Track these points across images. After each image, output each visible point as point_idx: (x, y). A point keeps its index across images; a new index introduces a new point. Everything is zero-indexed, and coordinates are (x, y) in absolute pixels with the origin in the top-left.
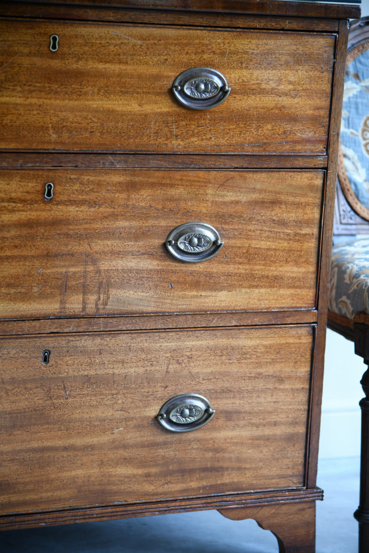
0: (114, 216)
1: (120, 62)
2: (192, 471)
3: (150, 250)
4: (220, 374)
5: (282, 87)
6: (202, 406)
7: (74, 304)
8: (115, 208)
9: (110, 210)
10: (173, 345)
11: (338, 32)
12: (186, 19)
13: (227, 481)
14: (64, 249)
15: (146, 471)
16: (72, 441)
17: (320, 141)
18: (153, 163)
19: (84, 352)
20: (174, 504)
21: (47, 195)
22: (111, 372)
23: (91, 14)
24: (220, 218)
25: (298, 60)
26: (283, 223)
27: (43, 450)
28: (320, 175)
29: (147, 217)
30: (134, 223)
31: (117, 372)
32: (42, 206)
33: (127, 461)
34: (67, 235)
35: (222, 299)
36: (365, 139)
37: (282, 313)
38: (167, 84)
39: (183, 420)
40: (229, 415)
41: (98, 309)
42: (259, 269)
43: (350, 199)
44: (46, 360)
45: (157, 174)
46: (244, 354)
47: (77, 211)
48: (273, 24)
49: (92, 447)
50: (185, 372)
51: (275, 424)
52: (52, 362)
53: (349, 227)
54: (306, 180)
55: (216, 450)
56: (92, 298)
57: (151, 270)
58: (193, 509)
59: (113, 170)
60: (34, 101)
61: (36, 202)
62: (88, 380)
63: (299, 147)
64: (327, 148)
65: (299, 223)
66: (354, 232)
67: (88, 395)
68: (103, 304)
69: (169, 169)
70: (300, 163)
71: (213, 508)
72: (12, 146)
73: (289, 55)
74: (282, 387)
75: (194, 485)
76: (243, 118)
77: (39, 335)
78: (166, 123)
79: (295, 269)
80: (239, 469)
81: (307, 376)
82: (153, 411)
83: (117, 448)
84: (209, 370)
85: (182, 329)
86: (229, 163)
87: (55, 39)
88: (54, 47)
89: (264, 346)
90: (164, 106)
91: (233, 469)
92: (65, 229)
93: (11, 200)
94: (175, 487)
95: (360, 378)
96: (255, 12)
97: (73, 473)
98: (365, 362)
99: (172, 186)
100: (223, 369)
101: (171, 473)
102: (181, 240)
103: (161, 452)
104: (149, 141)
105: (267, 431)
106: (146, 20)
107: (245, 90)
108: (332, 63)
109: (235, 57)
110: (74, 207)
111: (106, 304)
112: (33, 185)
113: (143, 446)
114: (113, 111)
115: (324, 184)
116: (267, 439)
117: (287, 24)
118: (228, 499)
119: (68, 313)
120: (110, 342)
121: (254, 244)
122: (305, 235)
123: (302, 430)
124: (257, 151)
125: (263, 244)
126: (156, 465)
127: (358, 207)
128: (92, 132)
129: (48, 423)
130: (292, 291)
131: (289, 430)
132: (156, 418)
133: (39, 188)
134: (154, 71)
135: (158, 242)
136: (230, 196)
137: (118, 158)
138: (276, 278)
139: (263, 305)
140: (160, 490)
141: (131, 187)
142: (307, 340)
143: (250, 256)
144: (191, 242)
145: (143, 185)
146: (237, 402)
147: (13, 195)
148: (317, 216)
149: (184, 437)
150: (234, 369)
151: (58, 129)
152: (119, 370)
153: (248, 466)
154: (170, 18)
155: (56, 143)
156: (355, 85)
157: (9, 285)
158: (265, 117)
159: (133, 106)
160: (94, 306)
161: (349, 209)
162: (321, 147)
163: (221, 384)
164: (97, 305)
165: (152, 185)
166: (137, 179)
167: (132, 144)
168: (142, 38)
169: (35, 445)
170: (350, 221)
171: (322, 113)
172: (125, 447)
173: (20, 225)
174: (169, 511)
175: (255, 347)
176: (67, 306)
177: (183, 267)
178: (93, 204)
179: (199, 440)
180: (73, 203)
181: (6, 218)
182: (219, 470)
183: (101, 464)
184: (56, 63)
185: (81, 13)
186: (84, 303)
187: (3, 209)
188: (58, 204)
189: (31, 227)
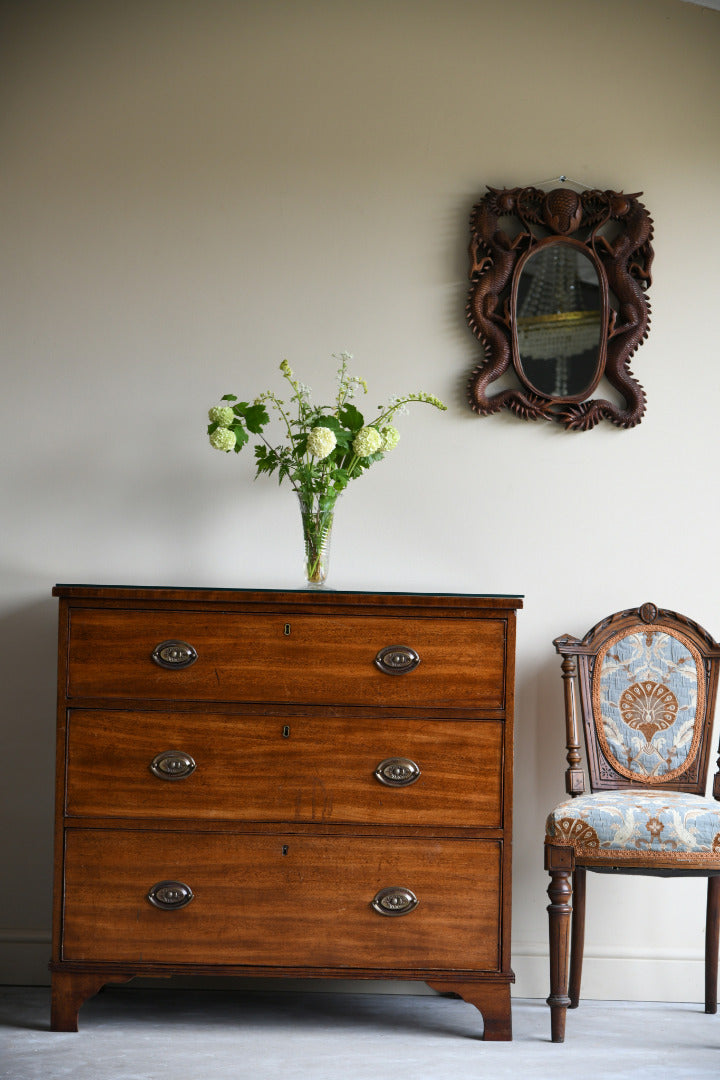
0: (336, 751)
1: (336, 642)
2: (402, 948)
3: (363, 777)
4: (422, 873)
5: (463, 659)
6: (409, 898)
7: (306, 813)
8: (336, 745)
9: (332, 746)
10: (383, 848)
11: (507, 619)
12: (386, 612)
13: (431, 959)
14: (298, 773)
15: (364, 944)
16: (306, 915)
17: (497, 699)
18: (364, 713)
19: (314, 849)
20: (386, 972)
21: (285, 734)
22: (335, 865)
23: (314, 609)
24: (420, 754)
26: (470, 760)
27: (284, 919)
29: (361, 752)
30: (351, 757)
31: (339, 865)
32: (281, 742)
33: (349, 934)
34: (300, 763)
35: (422, 816)
36: (622, 709)
37: (473, 829)
38: (372, 656)
39: (392, 907)
40: (431, 907)
41: (324, 818)
42: (451, 795)
43: (610, 759)
44: (285, 852)
45: (368, 721)
46: (441, 859)
47: (307, 746)
49: (322, 921)
50: (394, 870)
51: (471, 917)
52: (289, 854)
53: (609, 783)
55: (423, 933)
56: (320, 810)
57: (365, 792)
59: (333, 717)
60: (274, 668)
61: (277, 739)
62: (317, 869)
64: (503, 705)
65: (484, 761)
67: (317, 881)
68: (328, 814)
69: (376, 718)
70: (482, 715)
71: (420, 979)
72: (259, 699)
73: (467, 636)
74: (475, 888)
75: (404, 959)
76: (434, 681)
77: (281, 835)
78: (372, 684)
79: (482, 797)
80: (442, 950)
81: (497, 880)
82: (368, 898)
83: (341, 923)
84: (414, 869)
85: (391, 837)
86: (424, 714)
87: (288, 627)
88: (287, 632)
89: (460, 855)
90: (369, 672)
91: (437, 950)
92: (298, 759)
93: (259, 737)
94: (388, 960)
95: (547, 888)
96: (436, 606)
97: (307, 940)
98: (550, 875)
99: (380, 730)
100: (425, 869)
101: (385, 948)
102: (386, 770)
103: (376, 930)
104: (359, 697)
105: (465, 922)
106: (355, 613)
107: (432, 661)
109: (424, 638)
110: (305, 743)
111: (330, 815)
112: (274, 727)
113: (361, 923)
114: (331, 675)
115: (503, 732)
116: (465, 929)
117: (465, 614)
118: (432, 974)
119: (302, 819)
120: (332, 843)
121: (448, 776)
122: (489, 770)
123: (494, 923)
124: (445, 706)
125: (455, 776)
126: (373, 940)
128: (316, 690)
129: (287, 900)
130: (480, 813)
131: (485, 923)
132: (371, 903)
133: (279, 729)
134: (363, 647)
135: (369, 771)
136: (424, 738)
137: (337, 709)
138: (466, 802)
139: (457, 822)
140: (376, 960)
141: (348, 730)
142: (495, 852)
143: (444, 785)
144: (394, 772)
145: (357, 729)
146: (438, 897)
147: (260, 733)
148: (498, 755)
149: (394, 920)
150: (434, 870)
151: (291, 688)
152: (341, 864)
153: (449, 949)
154: (373, 611)
155: (290, 697)
156: (615, 665)
157: (257, 797)
158: (451, 680)
159: (347, 672)
160: (321, 815)
162: (498, 703)
163: (424, 881)
165: (364, 729)
166: (352, 725)
167: (347, 699)
168: (353, 626)
169: (278, 915)
170: (610, 778)
171: (498, 678)
172: (347, 923)
173: (266, 754)
175: (451, 855)
176: (301, 814)
177: (387, 790)
178: (319, 741)
179: (406, 924)
180: (304, 740)
181: (255, 749)
182: (424, 950)
183: (329, 935)
184: (289, 643)
185: (307, 609)
186: (314, 812)
187: (253, 743)
188: (293, 740)
189: (273, 756)
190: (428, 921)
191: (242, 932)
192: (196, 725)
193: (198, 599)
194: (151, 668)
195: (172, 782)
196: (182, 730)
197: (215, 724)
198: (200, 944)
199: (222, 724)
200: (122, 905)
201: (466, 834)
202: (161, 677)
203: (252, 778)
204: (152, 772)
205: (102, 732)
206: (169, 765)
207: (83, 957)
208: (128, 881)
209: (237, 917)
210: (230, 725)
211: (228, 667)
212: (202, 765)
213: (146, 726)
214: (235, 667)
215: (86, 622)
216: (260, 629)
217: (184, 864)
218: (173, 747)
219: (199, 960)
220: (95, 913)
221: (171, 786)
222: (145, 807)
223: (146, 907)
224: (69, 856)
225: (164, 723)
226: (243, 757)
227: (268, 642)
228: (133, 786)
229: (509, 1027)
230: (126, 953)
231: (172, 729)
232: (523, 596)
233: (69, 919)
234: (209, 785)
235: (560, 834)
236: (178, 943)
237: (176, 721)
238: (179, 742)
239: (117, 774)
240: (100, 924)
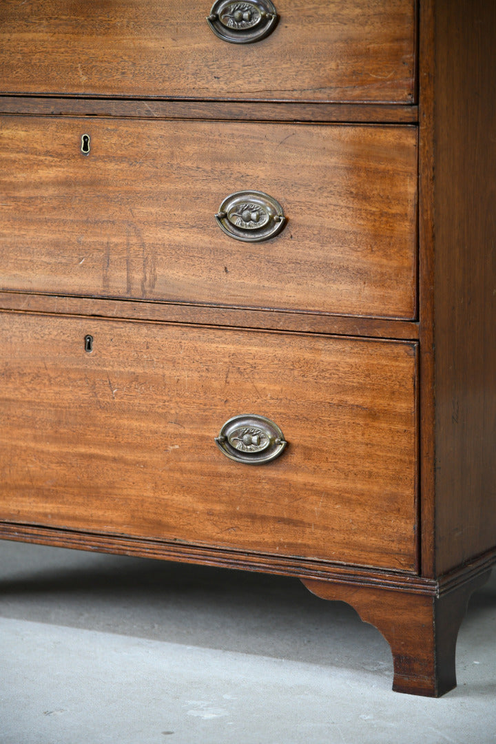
0: (158, 178)
2: (264, 519)
3: (200, 223)
7: (119, 281)
8: (157, 168)
9: (152, 170)
10: (231, 348)
13: (310, 542)
14: (104, 216)
15: (209, 506)
17: (403, 85)
19: (130, 343)
21: (84, 148)
22: (160, 372)
24: (284, 187)
26: (364, 197)
27: (91, 457)
28: (412, 132)
29: (195, 180)
30: (180, 188)
31: (167, 373)
32: (79, 161)
33: (185, 489)
34: (107, 198)
35: (291, 294)
37: (370, 322)
39: (246, 448)
40: (307, 452)
41: (144, 292)
42: (335, 257)
45: (204, 126)
46: (322, 371)
47: (117, 169)
49: (145, 465)
50: (249, 386)
51: (371, 475)
52: (95, 350)
54: (392, 139)
55: (293, 497)
56: (137, 276)
57: (202, 249)
59: (150, 120)
61: (72, 157)
62: (135, 378)
63: (374, 93)
64: (417, 96)
65: (387, 199)
67: (136, 397)
68: (150, 286)
70: (381, 115)
72: (41, 89)
74: (376, 424)
75: (268, 538)
76: (298, 53)
77: (81, 317)
78: (206, 62)
79: (385, 262)
80: (325, 528)
83: (172, 470)
84: (278, 387)
89: (349, 365)
91: (317, 526)
92: (103, 191)
93: (48, 153)
97: (125, 492)
101: (240, 516)
103: (225, 486)
104: (187, 85)
105: (360, 484)
107: (299, 17)
110: (113, 164)
111: (153, 287)
112: (72, 137)
113: (202, 473)
115: (417, 146)
116: (361, 494)
118: (307, 565)
119: (111, 292)
121: (328, 223)
122: (394, 215)
124: (319, 98)
125: (340, 225)
126: (220, 502)
128: (123, 73)
130: (382, 292)
133: (75, 140)
136: (293, 158)
137: (154, 105)
138: (358, 272)
139: (345, 308)
141: (175, 142)
142: (406, 363)
143: (323, 239)
145: (187, 141)
146: (318, 436)
147: (50, 147)
149: (253, 471)
151: (87, 69)
152: (170, 372)
153: (336, 527)
155: (86, 86)
157: (49, 254)
158: (326, 52)
160: (140, 287)
162: (406, 93)
163: (294, 408)
164: (143, 286)
165: (199, 141)
166: (181, 133)
167: (168, 88)
169: (83, 449)
171: (404, 45)
172: (182, 471)
175: (336, 365)
176: (111, 284)
177: (240, 248)
179: (270, 480)
180: (111, 158)
181: (43, 173)
182: (297, 525)
186: (129, 281)
187: (40, 164)
188: (97, 159)
189: (70, 186)
190: (302, 477)
201: (361, 329)
203: (39, 222)
226: (26, 186)
229: (432, 672)
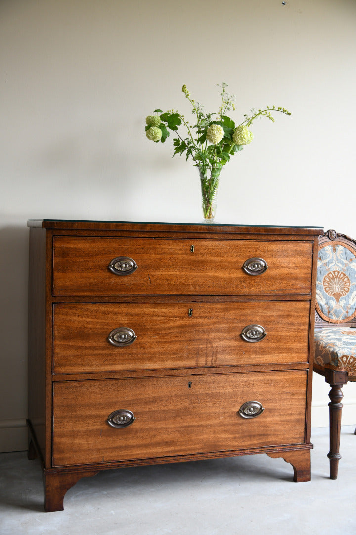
0: (219, 323)
1: (221, 256)
2: (254, 436)
3: (235, 337)
4: (266, 392)
5: (290, 265)
6: (259, 406)
7: (202, 361)
8: (219, 319)
9: (217, 320)
10: (245, 379)
11: (314, 241)
12: (248, 237)
13: (270, 440)
14: (197, 337)
15: (234, 436)
16: (200, 423)
17: (308, 288)
18: (235, 299)
19: (206, 383)
20: (247, 451)
21: (190, 314)
22: (218, 391)
23: (208, 236)
24: (265, 323)
25: (298, 253)
26: (293, 325)
27: (189, 426)
28: (308, 303)
29: (233, 323)
30: (227, 326)
31: (221, 391)
32: (188, 319)
33: (226, 432)
34: (199, 331)
35: (267, 358)
36: (325, 286)
37: (293, 364)
38: (241, 265)
39: (250, 413)
40: (270, 410)
41: (212, 364)
42: (282, 344)
43: (319, 312)
44: (190, 386)
45: (237, 304)
46: (276, 383)
47: (203, 321)
48: (286, 238)
49: (210, 425)
50: (251, 391)
51: (291, 414)
52: (192, 387)
53: (319, 324)
54: (302, 305)
55: (265, 426)
56: (210, 359)
57: (235, 346)
58: (256, 453)
59: (218, 303)
60: (184, 273)
61: (185, 317)
62: (208, 395)
63: (299, 291)
64: (311, 291)
65: (300, 324)
66: (321, 327)
67: (208, 402)
68: (214, 361)
69: (242, 302)
70: (300, 298)
71: (264, 452)
72: (175, 293)
73: (293, 251)
74: (293, 398)
75: (255, 442)
76: (274, 279)
77: (187, 375)
78: (241, 282)
79: (298, 345)
80: (276, 435)
81: (305, 393)
82: (237, 409)
83: (221, 425)
84: (261, 390)
85: (249, 372)
86: (268, 298)
87: (193, 247)
88: (192, 250)
89: (286, 379)
90: (240, 274)
91: (273, 435)
92: (197, 329)
93: (174, 316)
94: (247, 443)
95: (329, 393)
96: (278, 233)
97: (202, 437)
98: (331, 386)
99: (244, 309)
100: (268, 390)
101: (245, 437)
102: (248, 333)
103: (241, 427)
104: (233, 290)
105: (288, 418)
106: (231, 238)
107: (275, 267)
108: (312, 254)
109: (270, 253)
111: (216, 361)
112: (184, 310)
113: (232, 424)
114: (218, 277)
115: (310, 307)
116: (288, 421)
117: (292, 238)
118: (271, 449)
119: (199, 365)
120: (218, 378)
121: (280, 334)
122: (302, 329)
123: (303, 417)
124: (281, 293)
125: (284, 334)
126: (239, 433)
127: (323, 316)
128: (209, 286)
129: (191, 415)
130: (297, 354)
131: (298, 417)
132: (238, 412)
133: (186, 311)
134: (235, 259)
135: (238, 333)
136: (269, 313)
137: (220, 297)
138: (290, 349)
139: (285, 361)
140: (241, 444)
141: (226, 310)
142: (304, 376)
143: (279, 339)
144: (252, 334)
145: (231, 309)
146: (274, 404)
147: (175, 314)
148: (308, 321)
149: (251, 420)
150: (272, 390)
151: (194, 285)
152: (222, 391)
153: (279, 433)
154: (242, 237)
155: (194, 291)
157: (174, 354)
158: (283, 278)
159: (226, 275)
160: (210, 362)
161: (319, 317)
162: (308, 291)
163: (266, 397)
164: (212, 361)
165: (235, 309)
166: (228, 306)
167: (226, 291)
168: (230, 245)
169: (185, 424)
170: (320, 322)
171: (308, 276)
172: (225, 425)
173: (178, 327)
174: (244, 454)
175: (281, 380)
176: (199, 362)
177: (249, 345)
178: (208, 317)
179: (257, 422)
180: (200, 317)
181: (172, 324)
182: (267, 435)
183: (214, 433)
184: (193, 257)
185: (203, 236)
186: (206, 361)
187: (171, 320)
188: (195, 318)
189: (183, 328)
190: (268, 419)
191: (165, 437)
192: (136, 310)
193: (138, 230)
194: (108, 274)
195: (122, 348)
196: (128, 314)
197: (148, 309)
198: (139, 447)
199: (152, 310)
200: (91, 428)
201: (290, 367)
202: (114, 280)
203: (170, 342)
204: (109, 342)
205: (76, 318)
206: (120, 337)
207: (66, 463)
208: (94, 412)
209: (162, 428)
210: (156, 310)
211: (156, 273)
212: (140, 335)
213: (104, 313)
214: (161, 273)
215: (65, 245)
216: (175, 248)
217: (129, 398)
218: (122, 325)
219: (139, 456)
220: (74, 434)
221: (121, 351)
222: (104, 365)
223: (106, 427)
224: (55, 400)
225: (116, 310)
226: (164, 329)
227: (180, 257)
228: (96, 352)
229: (309, 473)
230: (94, 457)
231: (121, 314)
232: (323, 228)
233: (56, 440)
234: (144, 348)
235: (341, 364)
236: (127, 447)
237: (124, 309)
238: (126, 322)
239: (87, 345)
240: (77, 441)
